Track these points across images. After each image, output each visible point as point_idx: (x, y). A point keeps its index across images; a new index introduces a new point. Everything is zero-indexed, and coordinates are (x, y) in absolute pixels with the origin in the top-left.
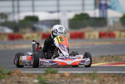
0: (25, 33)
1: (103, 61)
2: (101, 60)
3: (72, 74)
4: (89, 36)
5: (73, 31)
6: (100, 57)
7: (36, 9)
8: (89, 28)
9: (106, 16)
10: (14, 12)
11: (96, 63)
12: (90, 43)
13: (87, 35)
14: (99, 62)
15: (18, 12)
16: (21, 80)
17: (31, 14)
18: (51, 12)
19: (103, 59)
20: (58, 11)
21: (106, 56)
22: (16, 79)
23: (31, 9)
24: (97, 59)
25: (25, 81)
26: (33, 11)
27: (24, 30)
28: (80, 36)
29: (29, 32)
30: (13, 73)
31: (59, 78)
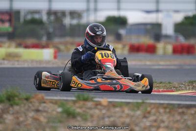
1: (190, 88)
2: (188, 87)
10: (88, 10)
11: (179, 90)
15: (96, 10)
16: (40, 108)
17: (115, 13)
18: (148, 12)
20: (157, 11)
22: (33, 106)
23: (114, 5)
25: (46, 109)
26: (119, 9)
29: (109, 42)
30: (33, 98)
31: (93, 106)
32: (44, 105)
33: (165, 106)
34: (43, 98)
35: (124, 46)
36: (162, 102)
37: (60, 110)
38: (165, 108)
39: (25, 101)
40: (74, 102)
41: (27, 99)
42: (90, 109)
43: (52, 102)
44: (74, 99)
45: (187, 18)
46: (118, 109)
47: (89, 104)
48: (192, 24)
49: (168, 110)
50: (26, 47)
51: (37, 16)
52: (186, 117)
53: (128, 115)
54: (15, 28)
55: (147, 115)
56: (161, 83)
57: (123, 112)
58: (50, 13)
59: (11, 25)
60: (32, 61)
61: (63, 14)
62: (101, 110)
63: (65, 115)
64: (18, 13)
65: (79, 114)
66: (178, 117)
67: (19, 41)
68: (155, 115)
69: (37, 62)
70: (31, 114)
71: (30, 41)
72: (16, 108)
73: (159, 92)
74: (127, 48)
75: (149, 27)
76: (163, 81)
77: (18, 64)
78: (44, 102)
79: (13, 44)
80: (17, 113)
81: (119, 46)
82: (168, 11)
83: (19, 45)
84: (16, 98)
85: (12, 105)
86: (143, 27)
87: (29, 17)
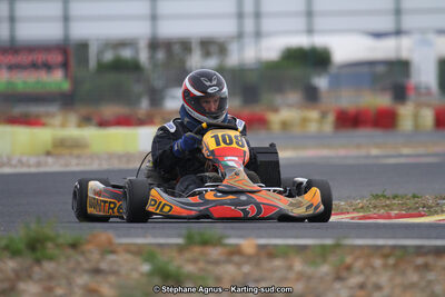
0: (276, 110)
7: (319, 23)
10: (240, 36)
15: (258, 35)
16: (103, 266)
17: (301, 41)
18: (378, 35)
20: (398, 32)
22: (88, 260)
23: (301, 23)
25: (115, 267)
26: (310, 31)
27: (278, 99)
29: (290, 106)
30: (89, 242)
31: (223, 258)
32: (112, 257)
33: (386, 251)
34: (110, 243)
35: (324, 115)
36: (380, 242)
37: (146, 268)
38: (386, 256)
39: (70, 252)
40: (181, 249)
41: (74, 246)
42: (216, 263)
43: (129, 249)
44: (180, 241)
46: (278, 263)
47: (215, 253)
49: (391, 261)
50: (103, 124)
51: (127, 54)
52: (431, 276)
53: (301, 276)
54: (76, 83)
55: (344, 274)
56: (395, 197)
57: (290, 268)
58: (154, 45)
59: (67, 75)
60: (111, 156)
61: (186, 45)
62: (239, 265)
63: (157, 281)
64: (83, 47)
65: (190, 277)
66: (413, 277)
67: (84, 110)
68: (361, 272)
69: (120, 157)
70: (83, 280)
71: (110, 111)
72: (49, 266)
73: (390, 217)
74: (331, 118)
75: (381, 69)
76: (401, 192)
77: (78, 165)
78: (113, 252)
79: (73, 118)
80: (50, 277)
81: (314, 114)
82: (423, 31)
83: (86, 121)
84: (50, 245)
85: (38, 261)
86: (365, 70)
87: (109, 56)
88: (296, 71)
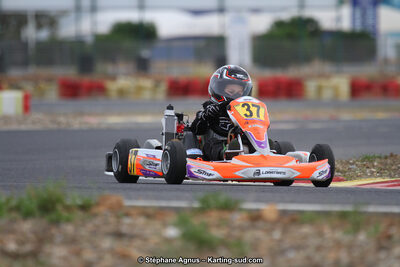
0: (113, 78)
1: (372, 173)
2: (368, 171)
3: (284, 213)
4: (320, 89)
5: (268, 74)
6: (363, 161)
8: (317, 66)
9: (374, 26)
10: (78, 9)
11: (351, 178)
12: (324, 114)
13: (311, 87)
14: (359, 177)
15: (94, 9)
18: (197, 12)
19: (374, 166)
20: (221, 10)
21: (380, 157)
22: (106, 223)
24: (354, 166)
25: (136, 231)
26: (141, 7)
27: (110, 68)
28: (290, 90)
30: (98, 205)
31: (246, 224)
34: (120, 206)
35: (157, 84)
37: (172, 232)
41: (84, 208)
45: (279, 24)
48: (291, 36)
63: (191, 247)
72: (68, 228)
74: (163, 88)
75: (201, 44)
78: (127, 215)
81: (147, 83)
85: (54, 223)
88: (128, 43)
